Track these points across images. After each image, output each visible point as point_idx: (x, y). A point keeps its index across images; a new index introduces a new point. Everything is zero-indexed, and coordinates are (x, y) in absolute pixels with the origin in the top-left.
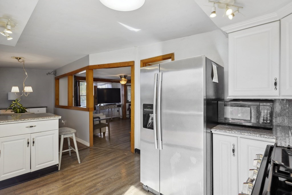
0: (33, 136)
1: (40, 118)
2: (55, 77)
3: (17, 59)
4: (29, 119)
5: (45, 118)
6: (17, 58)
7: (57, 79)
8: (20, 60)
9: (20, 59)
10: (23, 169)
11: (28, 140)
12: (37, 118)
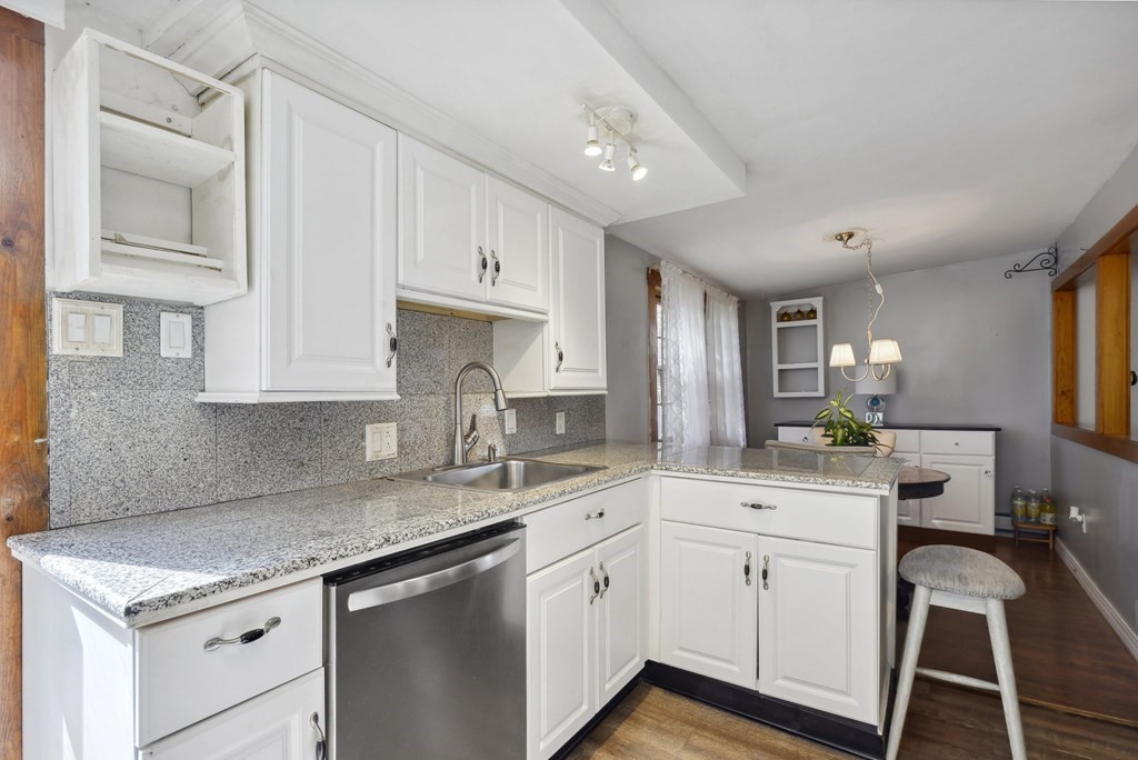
0: (768, 547)
1: (789, 478)
2: (1053, 283)
3: (842, 239)
4: (751, 474)
5: (812, 480)
6: (840, 237)
7: (1066, 291)
8: (850, 243)
9: (851, 235)
10: (730, 662)
11: (748, 556)
12: (778, 476)
